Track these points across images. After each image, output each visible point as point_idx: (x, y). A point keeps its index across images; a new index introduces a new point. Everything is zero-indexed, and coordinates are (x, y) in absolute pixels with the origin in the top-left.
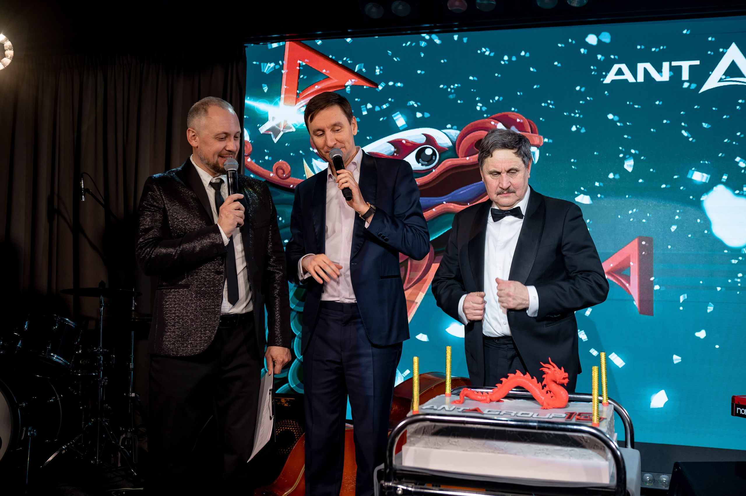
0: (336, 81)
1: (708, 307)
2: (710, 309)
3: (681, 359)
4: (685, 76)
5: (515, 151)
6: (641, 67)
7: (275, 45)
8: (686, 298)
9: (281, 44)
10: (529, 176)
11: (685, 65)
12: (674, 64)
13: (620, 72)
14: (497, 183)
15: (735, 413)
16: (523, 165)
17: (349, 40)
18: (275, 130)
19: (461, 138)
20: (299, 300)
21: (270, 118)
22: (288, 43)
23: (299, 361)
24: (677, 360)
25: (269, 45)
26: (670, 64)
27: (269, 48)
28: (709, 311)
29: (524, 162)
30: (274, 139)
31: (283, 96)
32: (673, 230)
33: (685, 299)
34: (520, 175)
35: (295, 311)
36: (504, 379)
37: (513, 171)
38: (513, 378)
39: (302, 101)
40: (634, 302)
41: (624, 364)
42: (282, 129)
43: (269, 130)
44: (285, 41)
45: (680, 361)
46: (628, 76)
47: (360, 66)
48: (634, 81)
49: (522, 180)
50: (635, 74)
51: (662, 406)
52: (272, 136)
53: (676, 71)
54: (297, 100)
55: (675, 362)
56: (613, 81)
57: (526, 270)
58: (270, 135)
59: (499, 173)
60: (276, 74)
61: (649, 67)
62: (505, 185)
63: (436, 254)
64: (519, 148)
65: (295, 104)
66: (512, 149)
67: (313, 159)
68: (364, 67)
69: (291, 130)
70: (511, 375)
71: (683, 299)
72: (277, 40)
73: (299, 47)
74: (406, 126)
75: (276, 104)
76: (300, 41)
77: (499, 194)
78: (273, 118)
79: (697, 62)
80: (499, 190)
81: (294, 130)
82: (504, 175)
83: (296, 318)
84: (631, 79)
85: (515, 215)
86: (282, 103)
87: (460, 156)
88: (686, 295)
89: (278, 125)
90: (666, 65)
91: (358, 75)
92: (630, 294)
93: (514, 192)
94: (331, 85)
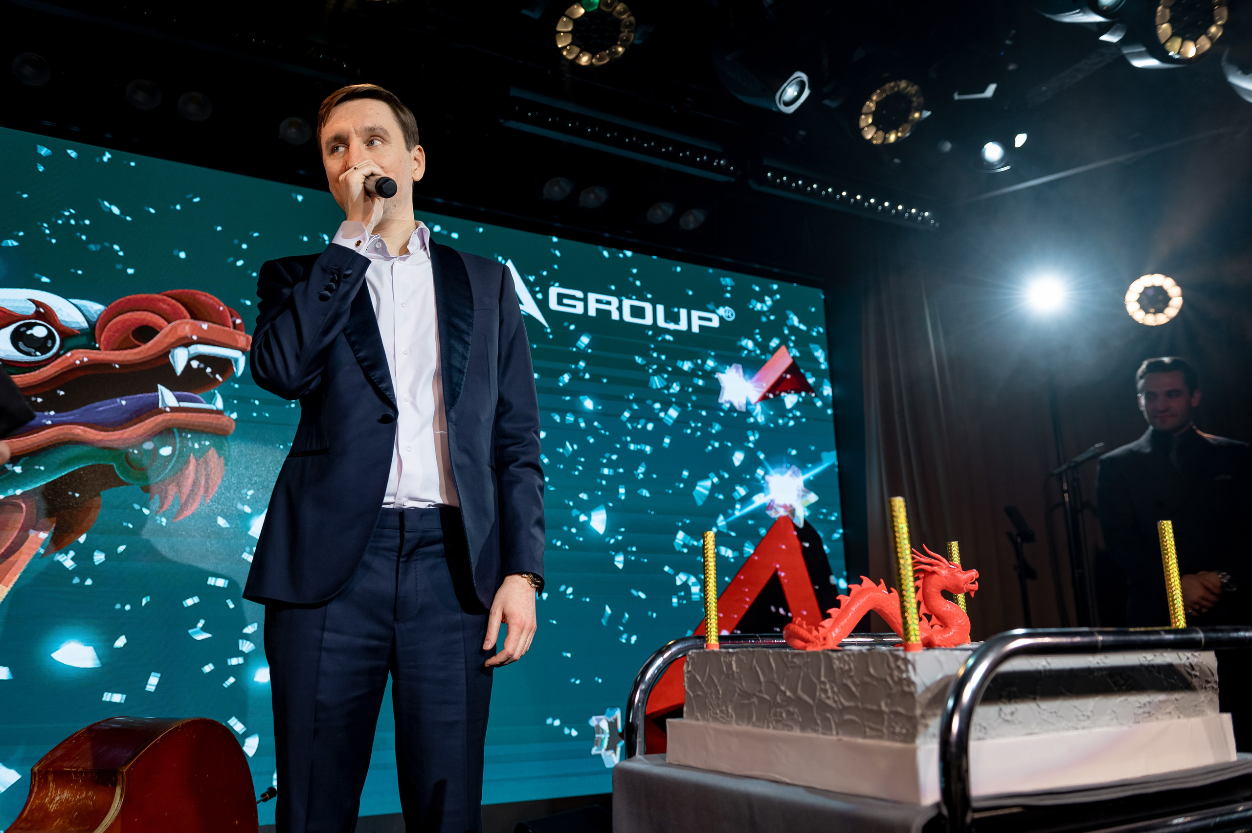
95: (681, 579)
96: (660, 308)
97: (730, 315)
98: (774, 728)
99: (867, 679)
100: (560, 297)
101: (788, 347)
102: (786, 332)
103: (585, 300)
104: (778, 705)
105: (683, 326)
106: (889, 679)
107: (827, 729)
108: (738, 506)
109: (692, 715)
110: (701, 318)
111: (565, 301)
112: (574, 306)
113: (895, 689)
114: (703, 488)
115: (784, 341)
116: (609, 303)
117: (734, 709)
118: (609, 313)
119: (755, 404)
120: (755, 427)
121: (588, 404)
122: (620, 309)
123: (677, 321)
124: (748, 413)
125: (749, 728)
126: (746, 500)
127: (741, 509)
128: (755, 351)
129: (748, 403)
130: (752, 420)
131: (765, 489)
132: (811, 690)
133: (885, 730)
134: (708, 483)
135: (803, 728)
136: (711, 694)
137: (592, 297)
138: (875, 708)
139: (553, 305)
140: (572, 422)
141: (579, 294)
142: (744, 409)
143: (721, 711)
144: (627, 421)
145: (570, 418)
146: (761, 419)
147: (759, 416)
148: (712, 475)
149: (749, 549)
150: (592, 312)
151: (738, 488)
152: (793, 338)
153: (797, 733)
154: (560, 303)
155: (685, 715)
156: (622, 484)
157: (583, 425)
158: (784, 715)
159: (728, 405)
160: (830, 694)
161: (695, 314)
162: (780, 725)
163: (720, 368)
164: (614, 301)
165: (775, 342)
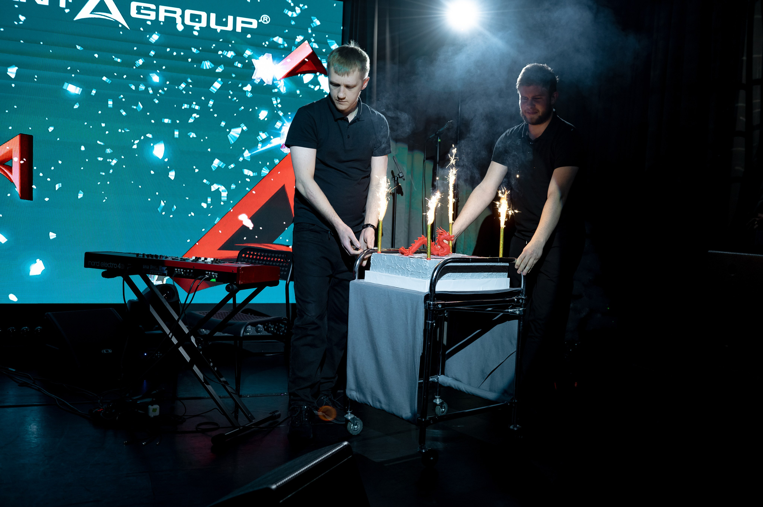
1: (79, 194)
2: (80, 196)
3: (56, 236)
8: (61, 186)
15: (87, 265)
24: (52, 236)
28: (79, 197)
32: (50, 131)
33: (60, 188)
40: (16, 189)
41: (7, 240)
45: (56, 237)
51: (40, 274)
55: (51, 238)
71: (58, 187)
88: (61, 184)
92: (12, 182)
95: (214, 188)
96: (213, 16)
97: (266, 20)
98: (395, 275)
99: (418, 265)
100: (139, 8)
101: (310, 42)
102: (310, 31)
103: (157, 11)
104: (396, 269)
105: (230, 28)
106: (422, 265)
107: (407, 276)
108: (260, 145)
109: (372, 270)
110: (243, 22)
111: (142, 11)
112: (149, 15)
113: (424, 268)
114: (235, 133)
115: (307, 38)
116: (175, 12)
117: (384, 269)
118: (174, 19)
119: (280, 80)
120: (278, 95)
121: (155, 78)
122: (183, 16)
123: (225, 24)
124: (274, 86)
125: (388, 274)
126: (265, 142)
127: (262, 147)
128: (283, 45)
129: (274, 80)
130: (276, 90)
131: (281, 135)
132: (405, 266)
133: (420, 277)
134: (239, 130)
135: (402, 275)
136: (378, 265)
137: (162, 8)
138: (419, 272)
139: (133, 13)
140: (144, 90)
141: (153, 7)
142: (271, 83)
143: (381, 270)
144: (183, 90)
145: (142, 87)
146: (283, 90)
147: (282, 87)
148: (242, 125)
149: (265, 171)
150: (162, 19)
151: (261, 133)
152: (314, 35)
153: (400, 276)
154: (139, 13)
155: (370, 270)
156: (177, 129)
157: (151, 92)
158: (398, 272)
159: (259, 81)
160: (409, 267)
161: (239, 19)
162: (396, 274)
163: (256, 56)
164: (179, 11)
165: (299, 38)
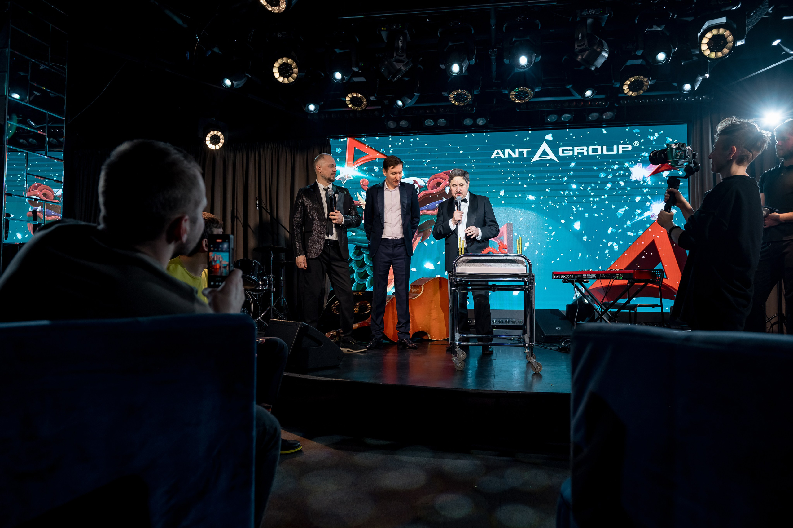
0: (371, 156)
4: (525, 155)
5: (463, 177)
6: (506, 151)
7: (342, 140)
9: (345, 139)
10: (468, 188)
11: (525, 151)
12: (520, 150)
13: (498, 153)
14: (455, 189)
15: (554, 278)
16: (466, 183)
17: (377, 138)
18: (343, 178)
19: (429, 181)
20: (356, 255)
21: (341, 173)
22: (348, 139)
23: (357, 283)
25: (339, 140)
26: (519, 150)
27: (340, 141)
29: (466, 182)
30: (343, 183)
31: (346, 163)
34: (464, 186)
35: (354, 260)
36: (484, 250)
37: (462, 185)
38: (488, 249)
39: (356, 165)
42: (346, 178)
43: (340, 178)
44: (347, 138)
46: (501, 155)
47: (383, 150)
48: (504, 157)
49: (465, 188)
50: (504, 154)
52: (342, 181)
53: (521, 153)
54: (353, 165)
56: (495, 157)
57: (474, 220)
58: (341, 181)
59: (456, 186)
60: (343, 153)
61: (510, 151)
62: (458, 191)
63: (419, 233)
64: (464, 176)
65: (352, 165)
66: (462, 176)
67: (362, 192)
68: (384, 150)
69: (351, 179)
70: (487, 248)
72: (344, 137)
73: (354, 140)
74: (405, 176)
75: (343, 166)
76: (354, 138)
77: (456, 194)
78: (342, 173)
79: (530, 149)
80: (456, 192)
81: (352, 178)
82: (458, 186)
83: (355, 263)
84: (503, 156)
85: (464, 202)
86: (346, 166)
87: (429, 189)
89: (345, 176)
90: (517, 151)
91: (382, 153)
93: (462, 193)
94: (369, 158)
95: (610, 244)
96: (605, 147)
97: (637, 144)
100: (563, 150)
103: (573, 150)
105: (615, 152)
108: (637, 217)
110: (623, 148)
112: (569, 153)
114: (621, 211)
116: (583, 149)
118: (583, 153)
119: (647, 178)
120: (647, 186)
121: (574, 186)
122: (587, 150)
123: (612, 151)
126: (640, 215)
129: (644, 178)
130: (645, 184)
131: (649, 210)
137: (576, 148)
139: (561, 153)
141: (571, 148)
142: (642, 180)
145: (567, 192)
147: (649, 181)
148: (625, 207)
149: (641, 232)
150: (576, 154)
151: (637, 210)
154: (564, 153)
156: (587, 213)
157: (572, 194)
159: (634, 180)
161: (621, 147)
163: (632, 166)
164: (585, 148)
